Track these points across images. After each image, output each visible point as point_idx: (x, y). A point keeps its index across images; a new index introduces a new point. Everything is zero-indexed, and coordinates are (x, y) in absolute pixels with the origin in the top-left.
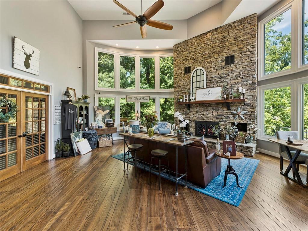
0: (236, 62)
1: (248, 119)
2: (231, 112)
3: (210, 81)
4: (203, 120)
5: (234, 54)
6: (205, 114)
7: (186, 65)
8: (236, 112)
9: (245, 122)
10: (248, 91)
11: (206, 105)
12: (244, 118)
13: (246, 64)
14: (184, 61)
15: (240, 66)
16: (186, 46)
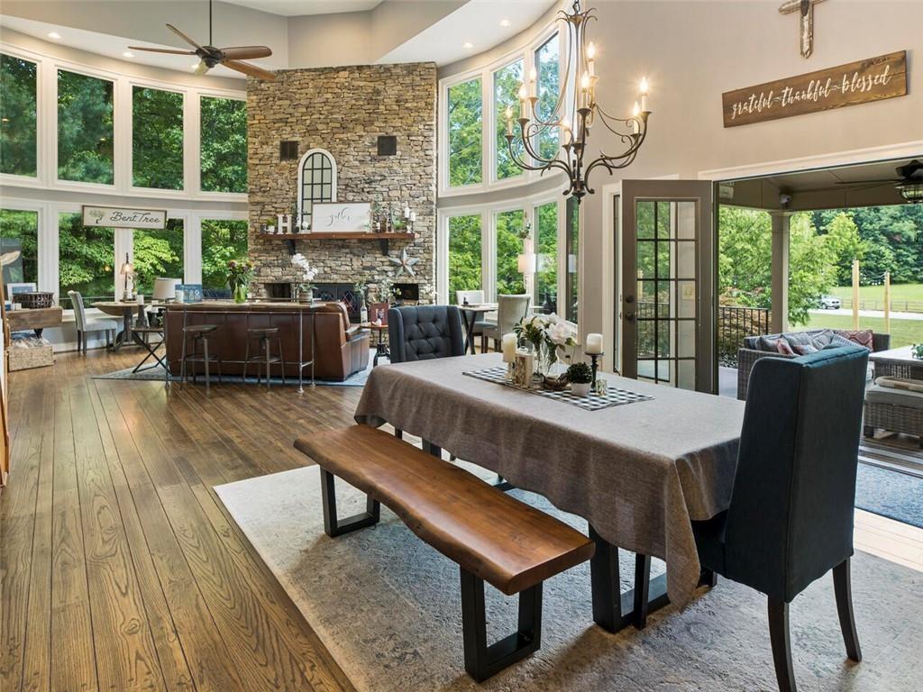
0: (399, 153)
1: (421, 274)
2: (390, 261)
3: (347, 185)
4: (328, 281)
5: (395, 134)
6: (333, 265)
7: (285, 136)
8: (398, 261)
9: (416, 282)
10: (421, 218)
11: (335, 242)
12: (413, 273)
13: (417, 160)
14: (280, 124)
15: (406, 162)
16: (285, 85)
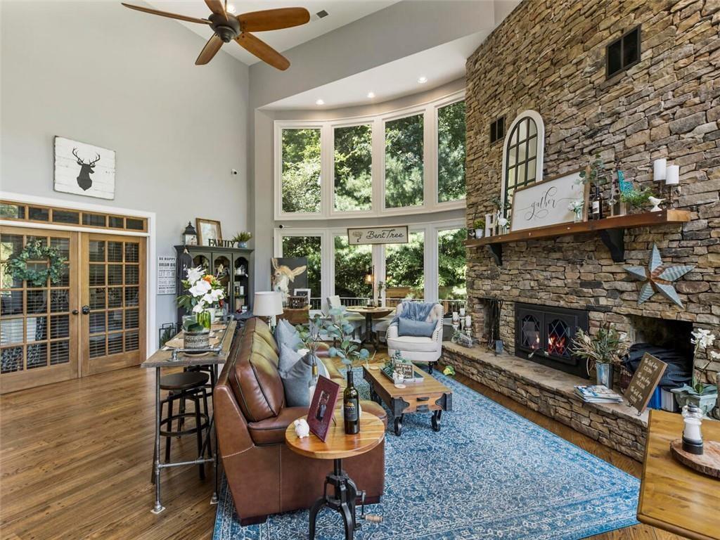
0: (646, 55)
1: (700, 301)
2: (627, 272)
3: (559, 152)
4: (535, 301)
5: (637, 22)
6: (541, 277)
8: (641, 272)
9: (685, 317)
10: (700, 174)
11: (544, 244)
12: (677, 298)
13: (689, 48)
15: (662, 65)
